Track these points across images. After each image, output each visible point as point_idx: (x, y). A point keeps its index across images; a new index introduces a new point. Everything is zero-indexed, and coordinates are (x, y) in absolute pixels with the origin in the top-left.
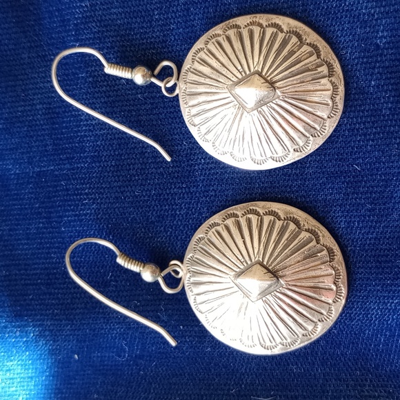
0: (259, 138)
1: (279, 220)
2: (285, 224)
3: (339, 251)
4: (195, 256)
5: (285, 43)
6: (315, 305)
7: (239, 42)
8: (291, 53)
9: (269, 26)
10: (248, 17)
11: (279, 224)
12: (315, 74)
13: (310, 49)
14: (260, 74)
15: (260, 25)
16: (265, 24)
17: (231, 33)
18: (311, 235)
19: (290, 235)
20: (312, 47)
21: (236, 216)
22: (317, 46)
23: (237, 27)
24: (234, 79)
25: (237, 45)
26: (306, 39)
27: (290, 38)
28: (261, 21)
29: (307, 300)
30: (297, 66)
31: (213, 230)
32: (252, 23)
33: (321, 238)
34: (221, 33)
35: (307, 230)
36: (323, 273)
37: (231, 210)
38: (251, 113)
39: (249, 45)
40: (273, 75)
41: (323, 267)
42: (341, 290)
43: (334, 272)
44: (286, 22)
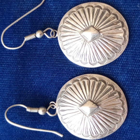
0: (93, 54)
1: (97, 81)
2: (99, 83)
3: (123, 93)
4: (61, 99)
5: (103, 13)
6: (114, 117)
7: (84, 14)
8: (106, 18)
9: (96, 7)
10: (87, 3)
11: (97, 83)
12: (116, 26)
13: (114, 16)
14: (93, 27)
15: (92, 7)
16: (94, 6)
17: (80, 10)
18: (110, 87)
19: (102, 88)
20: (115, 15)
21: (78, 81)
22: (116, 15)
23: (82, 8)
24: (82, 29)
25: (83, 15)
26: (112, 12)
27: (105, 12)
28: (92, 5)
29: (111, 115)
30: (109, 23)
31: (69, 87)
32: (89, 6)
33: (115, 88)
34: (76, 10)
35: (109, 85)
36: (117, 103)
37: (76, 78)
38: (90, 43)
39: (88, 15)
40: (99, 27)
41: (117, 100)
42: (125, 109)
43: (121, 102)
44: (103, 5)
